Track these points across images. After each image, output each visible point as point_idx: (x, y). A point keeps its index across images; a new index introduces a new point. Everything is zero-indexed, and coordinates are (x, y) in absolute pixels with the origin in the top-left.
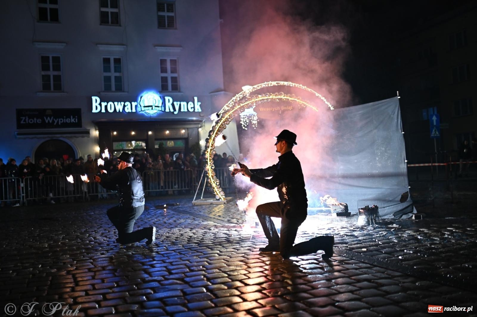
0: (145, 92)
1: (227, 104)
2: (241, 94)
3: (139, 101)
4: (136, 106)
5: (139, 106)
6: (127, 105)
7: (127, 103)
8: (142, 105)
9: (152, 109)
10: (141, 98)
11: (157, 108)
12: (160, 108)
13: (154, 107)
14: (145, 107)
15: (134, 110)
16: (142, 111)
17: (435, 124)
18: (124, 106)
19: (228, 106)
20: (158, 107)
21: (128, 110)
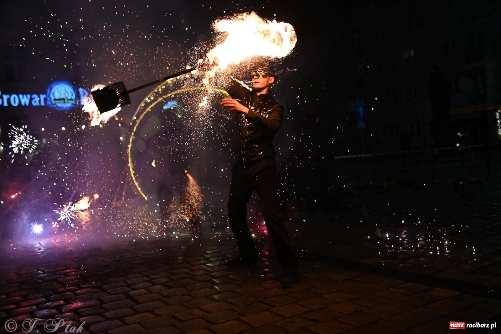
0: (55, 83)
1: (148, 96)
2: (163, 85)
3: (48, 93)
4: (45, 100)
5: (48, 99)
6: (35, 98)
7: (34, 96)
8: (52, 98)
9: (64, 102)
10: (51, 89)
11: (70, 101)
12: (74, 102)
13: (66, 101)
14: (55, 100)
15: (43, 104)
16: (52, 104)
17: (361, 115)
18: (31, 99)
19: (149, 99)
20: (71, 99)
21: (36, 103)
